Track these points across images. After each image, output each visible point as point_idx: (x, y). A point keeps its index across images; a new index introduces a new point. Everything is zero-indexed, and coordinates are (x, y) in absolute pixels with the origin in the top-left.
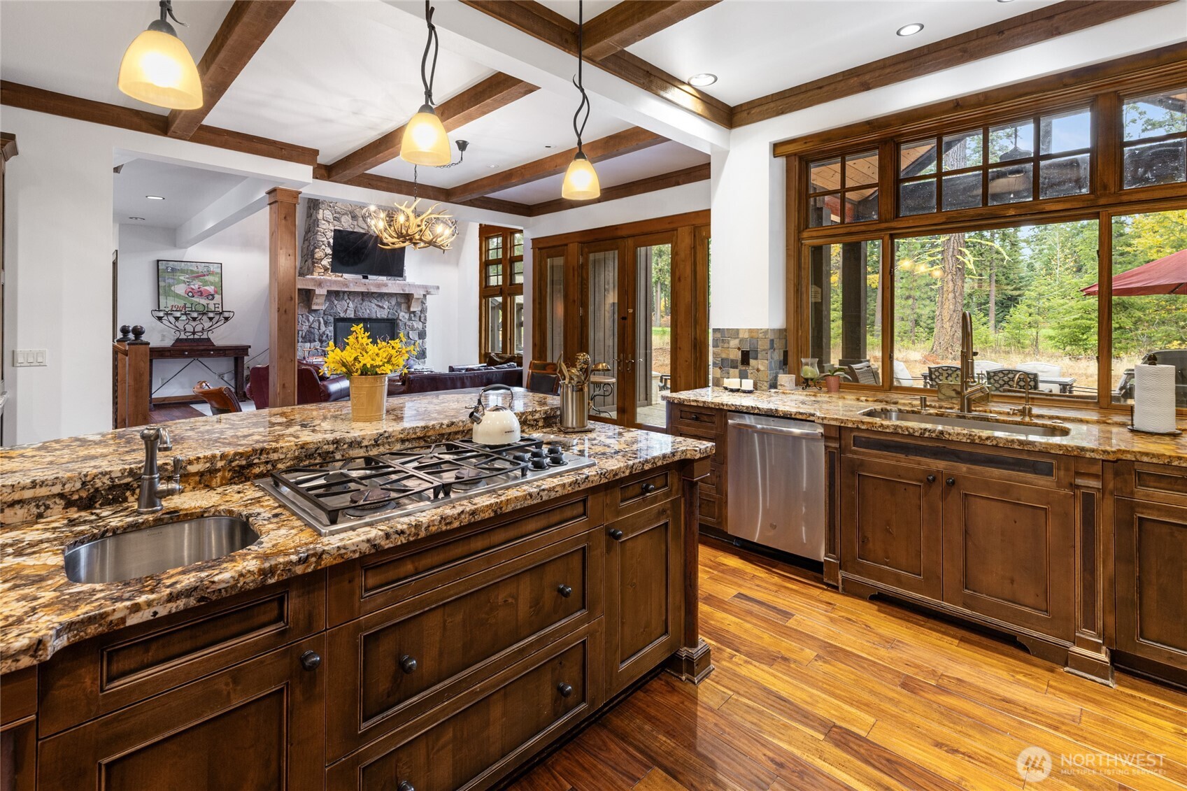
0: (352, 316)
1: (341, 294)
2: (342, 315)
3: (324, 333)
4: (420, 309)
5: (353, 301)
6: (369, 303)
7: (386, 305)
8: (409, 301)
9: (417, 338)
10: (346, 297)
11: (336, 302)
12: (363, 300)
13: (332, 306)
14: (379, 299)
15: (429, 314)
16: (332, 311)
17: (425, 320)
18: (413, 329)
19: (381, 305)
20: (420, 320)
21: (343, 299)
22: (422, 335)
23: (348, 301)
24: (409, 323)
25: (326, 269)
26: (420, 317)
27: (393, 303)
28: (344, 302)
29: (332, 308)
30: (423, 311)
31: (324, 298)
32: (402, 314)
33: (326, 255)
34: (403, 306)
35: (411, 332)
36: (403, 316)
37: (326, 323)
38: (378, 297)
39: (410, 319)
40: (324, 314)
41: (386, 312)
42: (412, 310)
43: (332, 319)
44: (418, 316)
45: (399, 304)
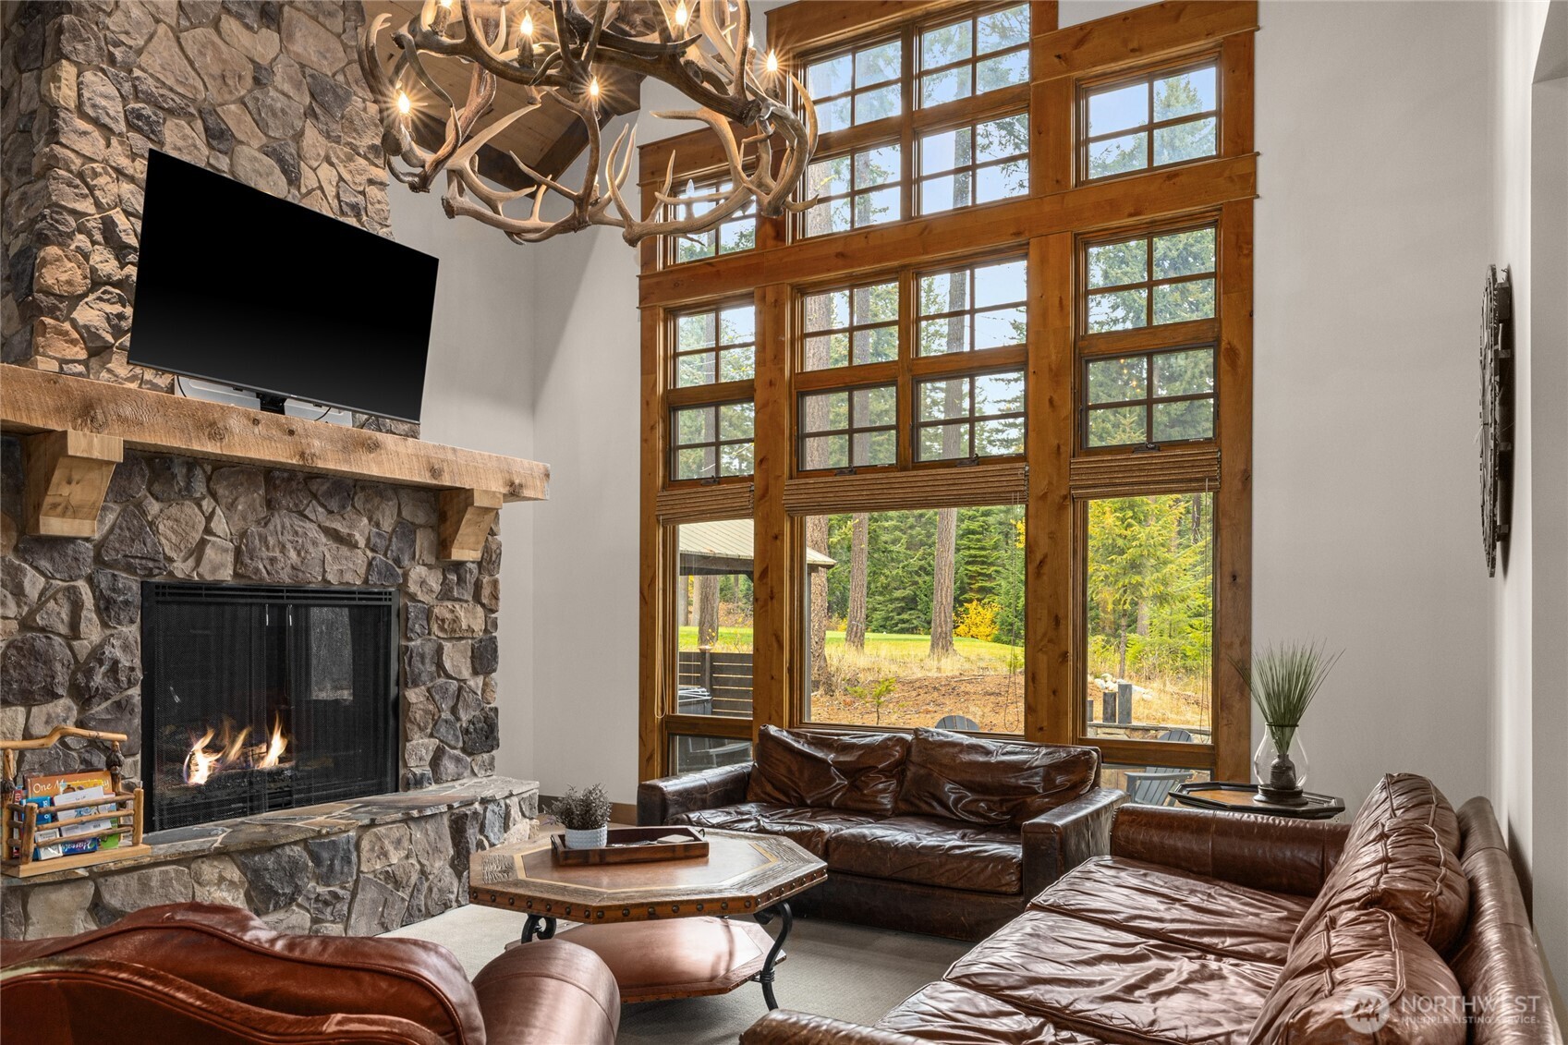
0: (226, 575)
1: (180, 471)
2: (182, 569)
3: (97, 654)
4: (476, 555)
5: (231, 507)
6: (298, 523)
7: (361, 531)
8: (442, 517)
9: (466, 673)
10: (200, 488)
11: (154, 507)
12: (270, 504)
13: (136, 524)
14: (334, 505)
15: (507, 574)
16: (137, 548)
17: (495, 597)
18: (455, 634)
19: (343, 530)
20: (477, 598)
21: (186, 494)
22: (484, 657)
23: (207, 504)
24: (441, 610)
25: (98, 351)
26: (478, 586)
27: (387, 525)
28: (190, 509)
29: (138, 535)
30: (490, 560)
31: (103, 480)
32: (418, 572)
33: (97, 282)
34: (423, 541)
35: (447, 646)
36: (422, 578)
37: (106, 608)
38: (330, 494)
39: (445, 595)
40: (98, 559)
41: (360, 559)
42: (457, 554)
43: (130, 585)
44: (470, 579)
45: (406, 530)
